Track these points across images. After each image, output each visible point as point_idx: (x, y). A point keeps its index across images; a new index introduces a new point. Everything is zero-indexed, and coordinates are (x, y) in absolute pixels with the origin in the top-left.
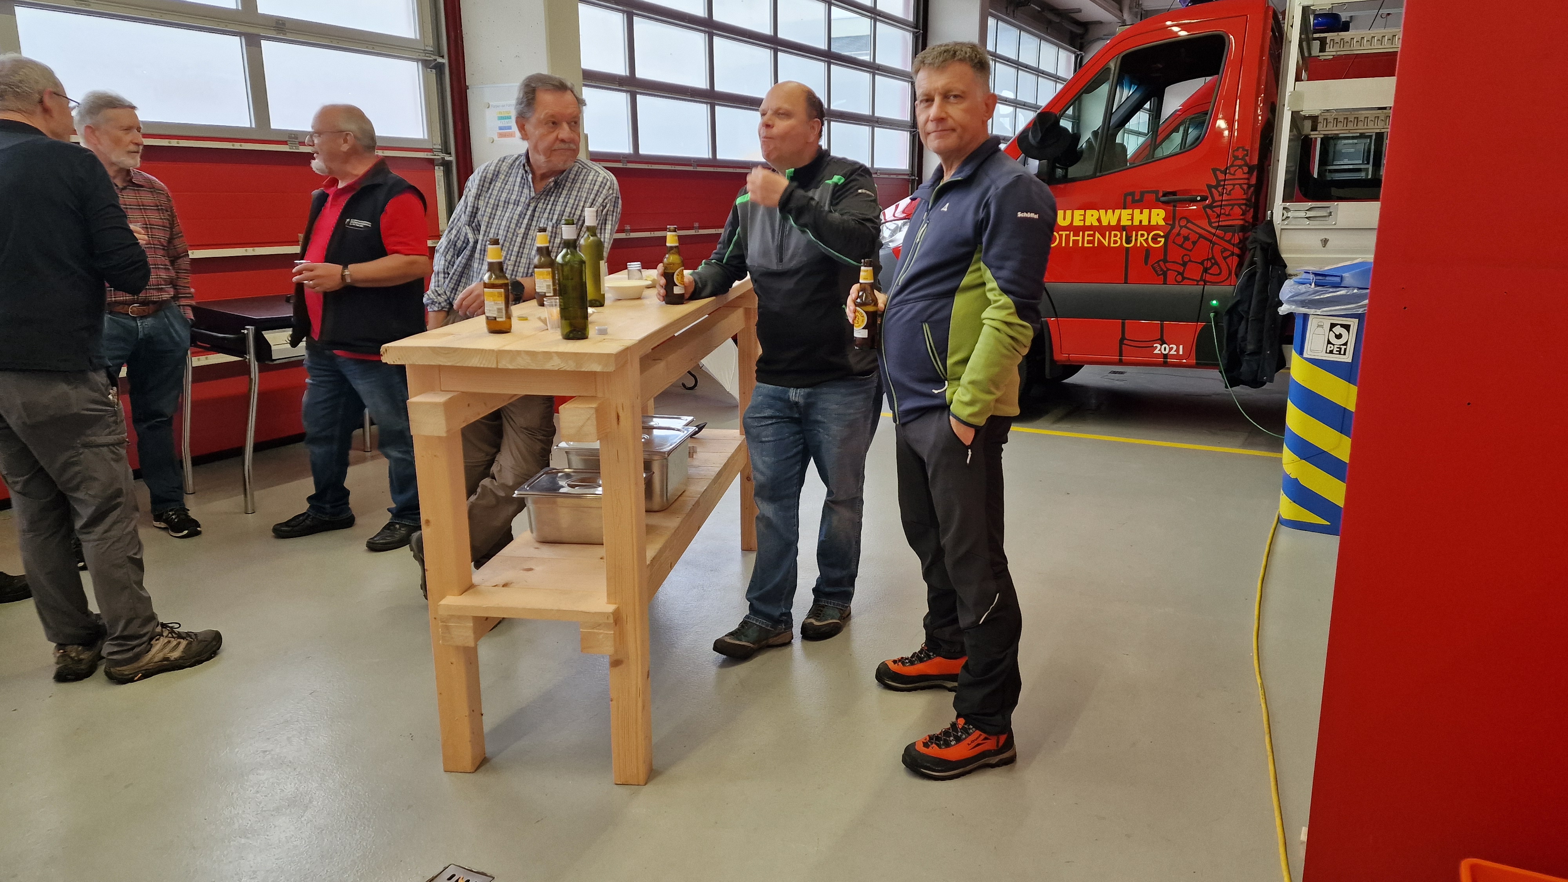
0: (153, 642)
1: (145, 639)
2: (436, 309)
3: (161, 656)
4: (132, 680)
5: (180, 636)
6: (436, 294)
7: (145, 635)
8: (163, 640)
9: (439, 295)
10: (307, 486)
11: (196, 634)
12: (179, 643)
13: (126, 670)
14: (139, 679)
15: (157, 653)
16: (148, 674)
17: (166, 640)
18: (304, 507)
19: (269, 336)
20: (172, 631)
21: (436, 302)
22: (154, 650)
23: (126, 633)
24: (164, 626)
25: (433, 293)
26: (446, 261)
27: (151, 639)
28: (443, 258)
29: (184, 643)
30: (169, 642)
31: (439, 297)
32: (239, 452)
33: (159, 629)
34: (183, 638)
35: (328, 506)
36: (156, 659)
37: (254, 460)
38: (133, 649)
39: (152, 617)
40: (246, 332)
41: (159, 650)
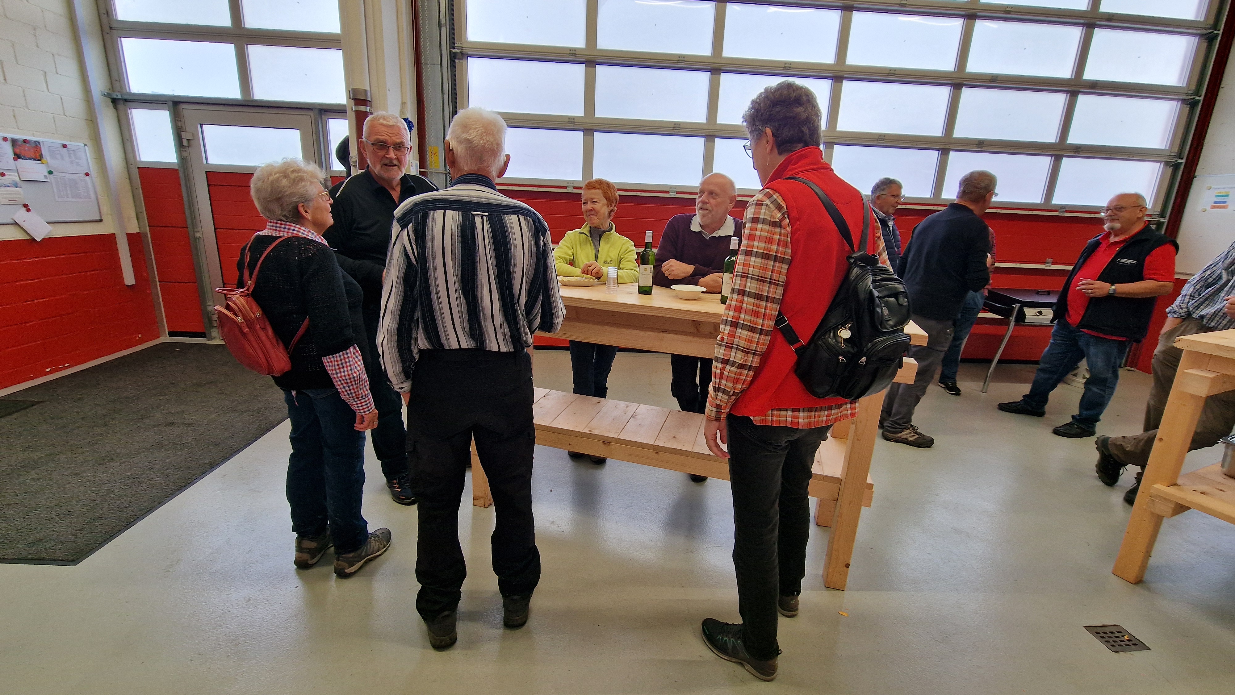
0: (905, 430)
1: (903, 427)
2: (1176, 316)
3: (905, 437)
4: (890, 440)
5: (916, 433)
6: (1179, 307)
7: (903, 426)
8: (908, 431)
9: (1181, 308)
10: (1026, 389)
11: (924, 435)
12: (914, 435)
13: (890, 435)
14: (893, 441)
15: (903, 435)
16: (897, 441)
17: (910, 432)
18: (1019, 398)
19: (1027, 310)
20: (914, 429)
21: (1177, 312)
22: (903, 433)
23: (898, 421)
24: (912, 426)
25: (1177, 306)
26: (1194, 289)
27: (904, 428)
28: (1193, 287)
29: (917, 436)
30: (911, 433)
31: (1181, 310)
32: (990, 361)
33: (909, 426)
34: (917, 434)
35: (1034, 403)
36: (903, 437)
37: (995, 368)
38: (896, 428)
39: (910, 421)
40: (1014, 306)
41: (905, 434)
